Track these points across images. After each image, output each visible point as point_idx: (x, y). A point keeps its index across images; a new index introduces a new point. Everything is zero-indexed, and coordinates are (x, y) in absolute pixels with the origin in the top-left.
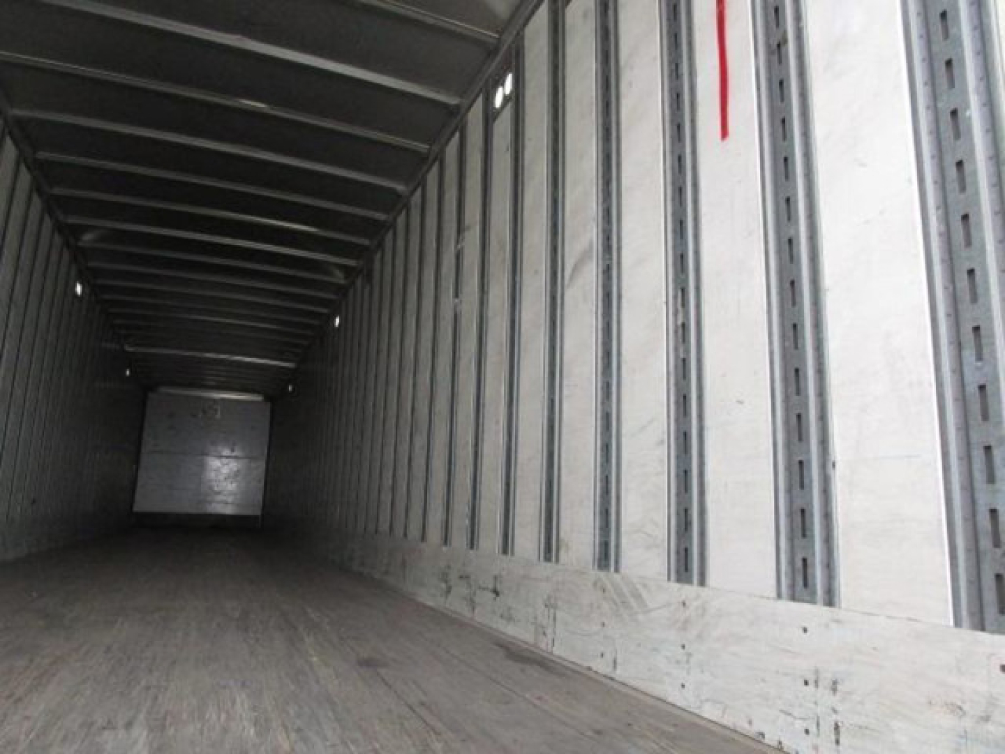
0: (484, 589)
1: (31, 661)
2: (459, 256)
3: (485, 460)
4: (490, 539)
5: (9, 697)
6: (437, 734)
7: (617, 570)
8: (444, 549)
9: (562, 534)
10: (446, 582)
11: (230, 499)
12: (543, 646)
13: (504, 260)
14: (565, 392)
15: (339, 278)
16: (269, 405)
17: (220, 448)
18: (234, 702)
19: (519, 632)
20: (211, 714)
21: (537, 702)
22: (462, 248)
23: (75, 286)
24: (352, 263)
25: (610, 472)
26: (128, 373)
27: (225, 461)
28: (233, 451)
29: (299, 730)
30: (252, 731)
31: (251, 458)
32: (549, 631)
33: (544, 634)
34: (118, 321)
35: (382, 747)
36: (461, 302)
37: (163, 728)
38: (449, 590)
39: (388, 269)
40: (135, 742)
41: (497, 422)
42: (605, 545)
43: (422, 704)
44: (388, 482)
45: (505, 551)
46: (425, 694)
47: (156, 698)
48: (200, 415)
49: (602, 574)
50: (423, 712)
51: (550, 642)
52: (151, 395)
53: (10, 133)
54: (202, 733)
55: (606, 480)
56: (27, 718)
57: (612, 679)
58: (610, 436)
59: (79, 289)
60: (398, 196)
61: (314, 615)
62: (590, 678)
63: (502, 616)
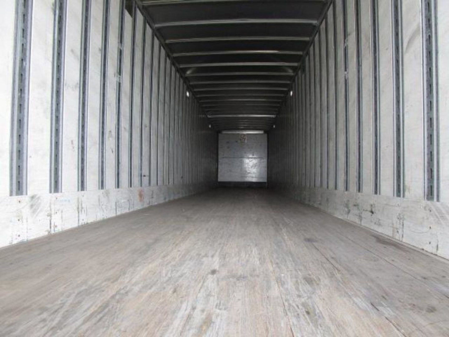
0: (367, 211)
1: (181, 232)
2: (346, 50)
3: (364, 150)
4: (368, 187)
5: (174, 244)
6: (339, 270)
7: (438, 200)
8: (346, 193)
9: (406, 183)
10: (348, 208)
11: (254, 176)
12: (397, 238)
13: (369, 47)
14: (406, 110)
15: (290, 73)
16: (266, 135)
17: (248, 155)
18: (252, 251)
19: (385, 231)
20: (243, 254)
21: (391, 262)
22: (347, 45)
23: (186, 93)
24: (295, 64)
25: (433, 149)
26: (210, 126)
27: (251, 160)
28: (253, 155)
29: (277, 264)
30: (258, 262)
31: (261, 158)
32: (400, 231)
33: (398, 232)
34: (204, 106)
35: (312, 273)
36: (348, 73)
37: (225, 258)
38: (349, 212)
39: (312, 64)
40: (215, 262)
41: (369, 130)
42: (431, 188)
43: (333, 258)
44: (319, 164)
45: (376, 193)
46: (334, 253)
47: (222, 248)
48: (239, 141)
49: (429, 202)
50: (333, 261)
51: (401, 236)
52: (220, 135)
53: (156, 35)
54: (239, 261)
55: (431, 154)
56: (179, 251)
57: (436, 255)
58: (433, 130)
59: (188, 94)
60: (314, 27)
61: (286, 220)
62: (423, 254)
63: (375, 223)
